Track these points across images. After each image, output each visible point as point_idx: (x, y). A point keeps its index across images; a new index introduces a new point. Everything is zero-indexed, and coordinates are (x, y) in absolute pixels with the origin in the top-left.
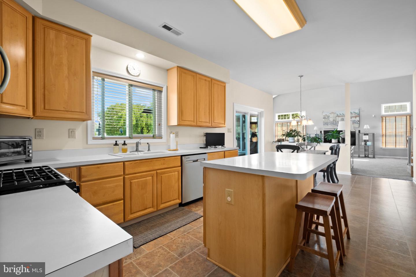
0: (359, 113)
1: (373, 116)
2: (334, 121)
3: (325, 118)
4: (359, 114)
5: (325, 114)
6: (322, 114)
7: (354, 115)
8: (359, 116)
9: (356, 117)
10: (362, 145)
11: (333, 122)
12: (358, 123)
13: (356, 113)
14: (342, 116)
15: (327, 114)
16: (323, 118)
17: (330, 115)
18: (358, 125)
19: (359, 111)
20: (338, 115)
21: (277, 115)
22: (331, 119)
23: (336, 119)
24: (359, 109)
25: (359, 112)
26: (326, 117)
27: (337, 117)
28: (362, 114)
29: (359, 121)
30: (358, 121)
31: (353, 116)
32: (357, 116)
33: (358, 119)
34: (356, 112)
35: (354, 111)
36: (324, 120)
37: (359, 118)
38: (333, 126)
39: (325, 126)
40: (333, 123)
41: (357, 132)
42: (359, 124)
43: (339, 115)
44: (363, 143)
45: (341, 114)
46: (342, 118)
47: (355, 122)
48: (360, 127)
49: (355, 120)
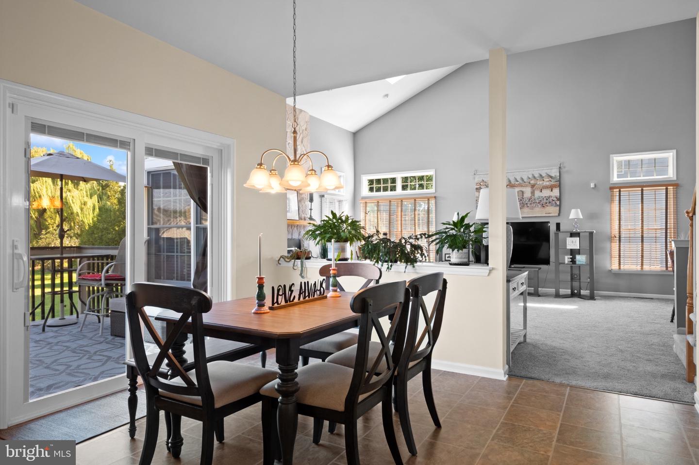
0: (560, 176)
1: (592, 185)
3: (480, 189)
4: (560, 181)
5: (481, 180)
6: (474, 178)
7: (548, 183)
8: (560, 186)
9: (551, 188)
10: (564, 263)
12: (556, 205)
13: (551, 177)
14: (520, 185)
15: (485, 180)
16: (476, 189)
18: (558, 208)
19: (560, 172)
20: (510, 181)
21: (365, 180)
24: (560, 168)
25: (558, 174)
26: (482, 187)
27: (508, 187)
28: (567, 179)
29: (559, 199)
30: (558, 200)
31: (545, 184)
32: (555, 186)
33: (556, 192)
34: (553, 175)
35: (548, 172)
37: (558, 190)
41: (553, 228)
42: (560, 206)
43: (513, 182)
44: (567, 259)
45: (518, 180)
46: (521, 191)
47: (550, 202)
48: (561, 214)
49: (550, 194)
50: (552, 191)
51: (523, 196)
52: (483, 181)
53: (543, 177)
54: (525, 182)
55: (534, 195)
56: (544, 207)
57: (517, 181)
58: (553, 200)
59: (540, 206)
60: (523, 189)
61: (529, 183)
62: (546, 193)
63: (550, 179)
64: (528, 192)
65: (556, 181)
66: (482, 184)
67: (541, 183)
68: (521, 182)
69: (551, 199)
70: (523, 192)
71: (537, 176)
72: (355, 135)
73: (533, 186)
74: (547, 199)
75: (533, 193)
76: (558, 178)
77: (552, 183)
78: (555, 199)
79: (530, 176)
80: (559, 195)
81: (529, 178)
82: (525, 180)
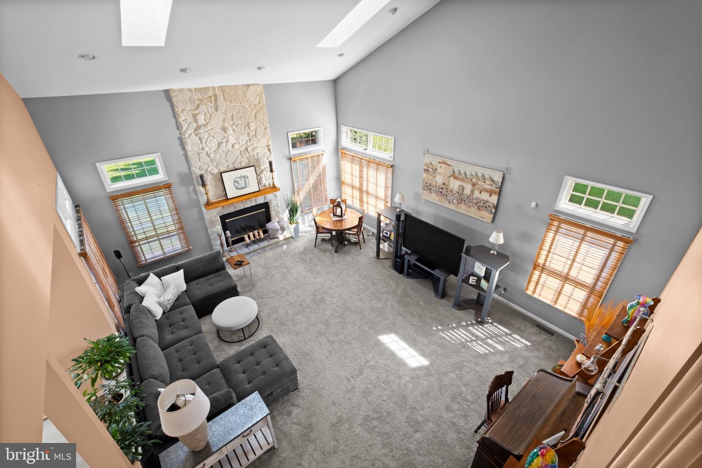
0: (502, 183)
1: (533, 204)
2: (443, 186)
3: (428, 171)
4: (501, 188)
5: (429, 162)
6: (424, 159)
7: (488, 187)
8: (500, 194)
9: (491, 193)
11: (442, 189)
12: (491, 213)
13: (493, 181)
14: (462, 180)
15: (433, 163)
16: (425, 170)
17: (438, 168)
18: (492, 216)
19: (503, 180)
20: (454, 172)
22: (440, 180)
23: (449, 181)
24: (504, 175)
25: (501, 181)
26: (430, 170)
27: (452, 178)
28: (507, 189)
29: (496, 207)
30: (494, 208)
31: (485, 186)
32: (495, 192)
33: (494, 199)
34: (495, 180)
35: (491, 175)
36: (424, 175)
37: (497, 198)
38: (440, 198)
39: (424, 192)
40: (441, 190)
42: (495, 214)
43: (457, 173)
45: (461, 173)
46: (462, 186)
47: (486, 207)
48: (494, 222)
49: (488, 199)
50: (490, 196)
51: (463, 191)
52: (431, 163)
53: (485, 179)
54: (467, 178)
55: (473, 195)
56: (480, 209)
57: (461, 175)
58: (489, 206)
59: (476, 207)
60: (464, 185)
61: (471, 180)
62: (485, 196)
63: (492, 183)
64: (468, 188)
65: (497, 188)
66: (429, 166)
67: (482, 184)
68: (464, 177)
69: (488, 204)
70: (463, 188)
71: (480, 175)
72: (335, 82)
73: (474, 185)
74: (484, 203)
75: (472, 192)
76: (500, 185)
77: (493, 188)
78: (492, 206)
79: (474, 173)
80: (496, 203)
81: (472, 175)
82: (468, 177)
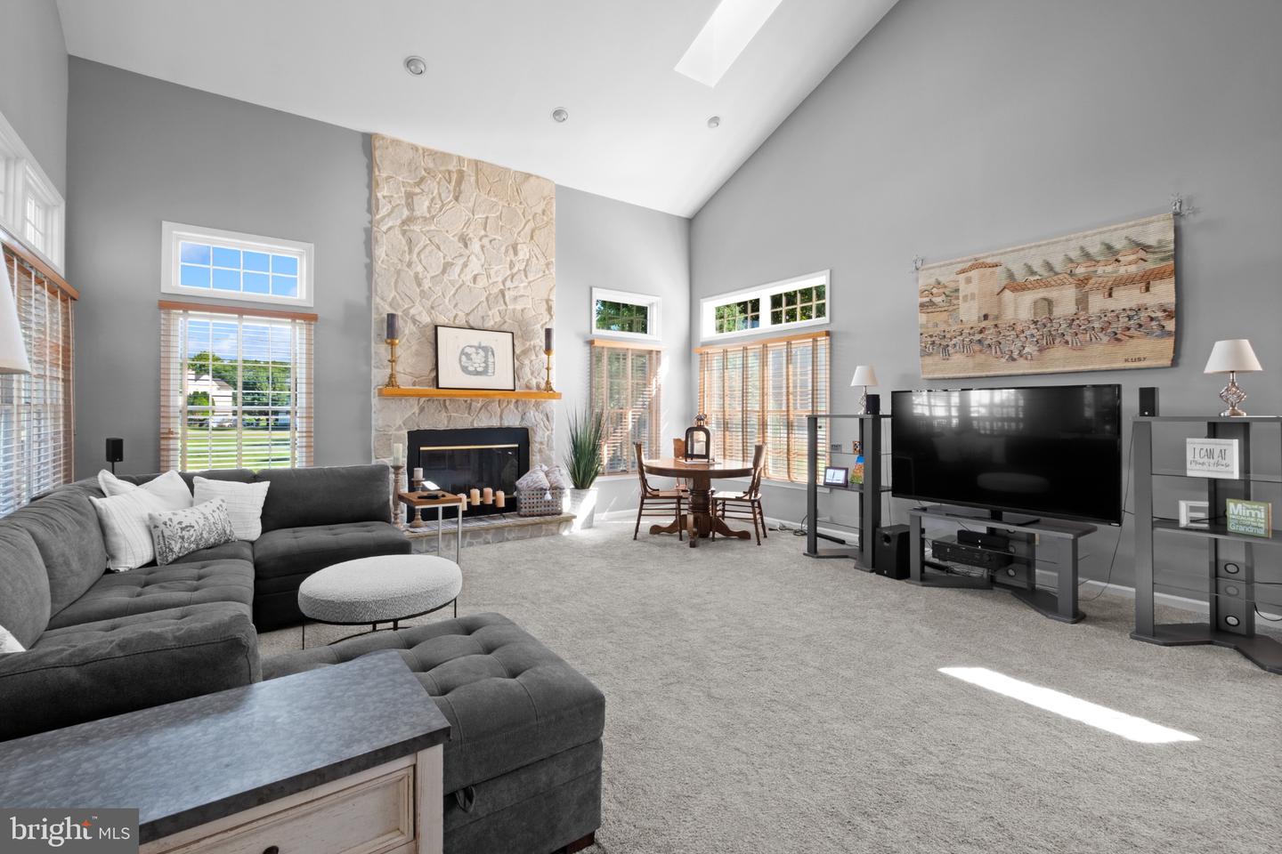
0: (1178, 241)
2: (984, 324)
3: (932, 303)
4: (1176, 257)
5: (932, 281)
6: (917, 280)
7: (1133, 269)
8: (1177, 273)
9: (1146, 282)
10: (1174, 523)
11: (981, 332)
12: (1163, 334)
13: (1146, 248)
14: (1043, 284)
15: (943, 280)
16: (922, 305)
17: (962, 286)
18: (1170, 342)
19: (1177, 230)
20: (1011, 276)
21: (708, 309)
22: (969, 313)
23: (1000, 303)
24: (1177, 215)
25: (1171, 236)
26: (937, 300)
27: (1007, 293)
28: (1202, 254)
29: (1177, 313)
30: (1169, 316)
31: (1122, 270)
32: (1159, 275)
33: (1164, 292)
34: (1151, 240)
35: (1134, 233)
36: (923, 318)
37: (1172, 287)
38: (980, 358)
39: (929, 360)
40: (978, 337)
42: (1178, 336)
43: (1020, 275)
44: (1189, 511)
45: (1035, 269)
46: (1045, 299)
47: (1140, 326)
48: (1184, 360)
49: (1140, 302)
50: (1147, 289)
51: (1050, 312)
52: (939, 283)
53: (1117, 252)
54: (1056, 274)
55: (1086, 309)
56: (1119, 340)
57: (1033, 273)
58: (1152, 319)
59: (1105, 339)
60: (1052, 294)
61: (1071, 274)
62: (1128, 298)
63: (1142, 254)
64: (1066, 302)
65: (1163, 260)
66: (935, 291)
67: (1109, 269)
68: (1046, 274)
69: (1143, 314)
70: (1049, 303)
71: (1094, 249)
72: (691, 223)
73: (1082, 282)
74: (1130, 318)
75: (1082, 302)
76: (1172, 246)
77: (1150, 266)
78: (1160, 314)
79: (1074, 254)
80: (1173, 299)
81: (1071, 261)
82: (1058, 268)
